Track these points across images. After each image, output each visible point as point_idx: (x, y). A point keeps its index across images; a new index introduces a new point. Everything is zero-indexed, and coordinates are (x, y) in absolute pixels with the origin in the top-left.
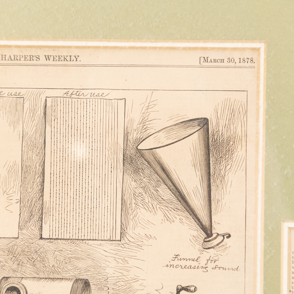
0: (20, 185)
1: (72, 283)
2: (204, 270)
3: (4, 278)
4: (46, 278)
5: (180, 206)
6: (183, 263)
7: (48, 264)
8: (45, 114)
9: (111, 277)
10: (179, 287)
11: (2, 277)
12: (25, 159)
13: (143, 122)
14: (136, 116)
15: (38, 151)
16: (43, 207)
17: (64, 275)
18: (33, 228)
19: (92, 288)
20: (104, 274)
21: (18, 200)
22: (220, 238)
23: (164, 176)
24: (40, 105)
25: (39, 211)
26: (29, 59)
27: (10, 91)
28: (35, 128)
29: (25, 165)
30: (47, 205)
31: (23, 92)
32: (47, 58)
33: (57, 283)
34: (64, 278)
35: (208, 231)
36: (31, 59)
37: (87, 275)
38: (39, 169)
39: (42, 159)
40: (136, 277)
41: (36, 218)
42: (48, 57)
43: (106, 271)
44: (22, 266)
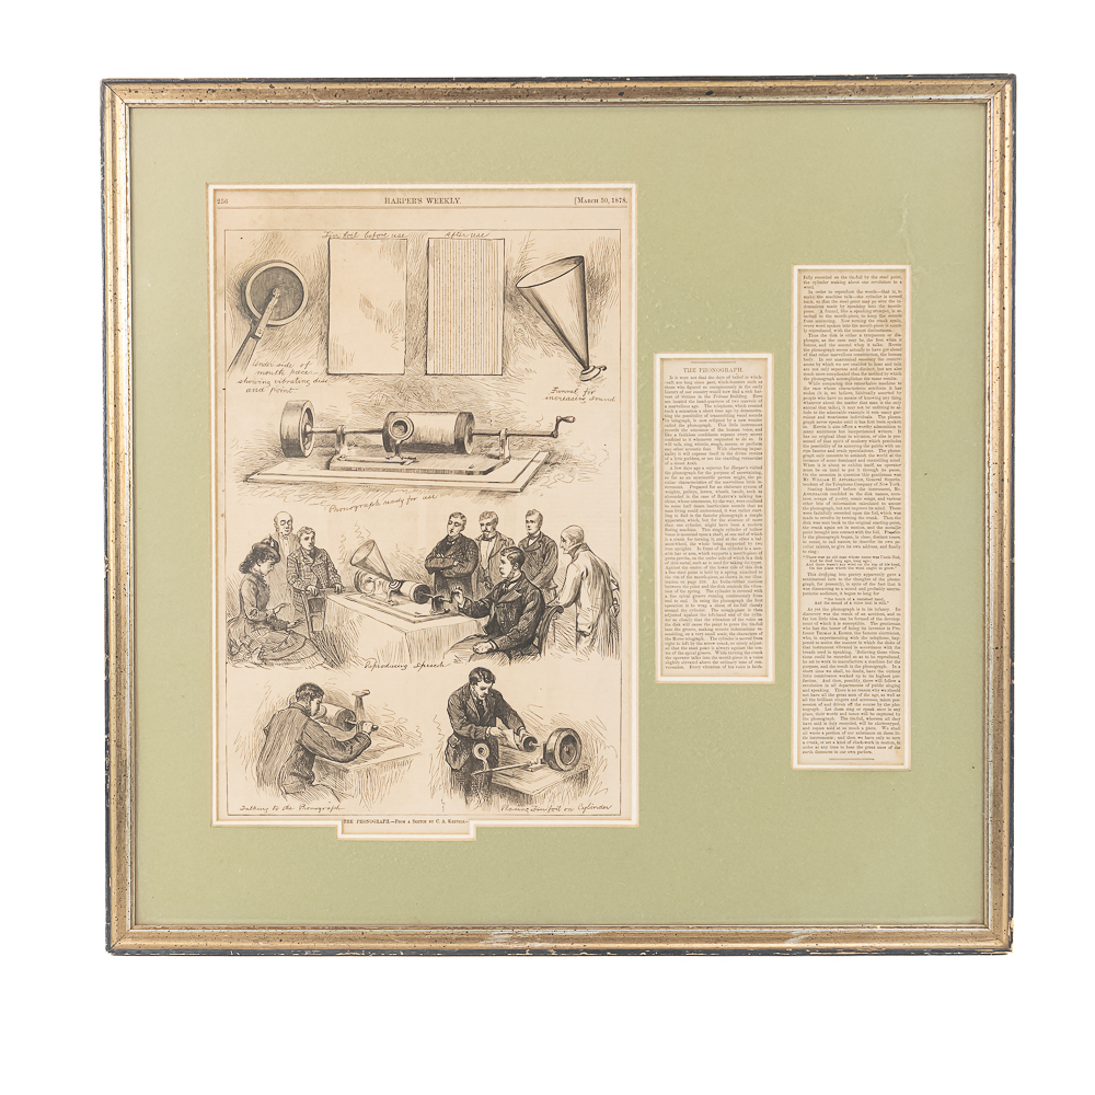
0: (405, 323)
1: (456, 416)
2: (582, 401)
3: (391, 412)
4: (432, 412)
5: (558, 341)
6: (562, 395)
7: (433, 398)
8: (428, 254)
9: (493, 410)
10: (559, 418)
12: (409, 298)
13: (522, 260)
14: (515, 255)
15: (422, 290)
16: (427, 345)
17: (449, 409)
18: (418, 364)
19: (475, 421)
20: (487, 407)
21: (404, 338)
22: (597, 371)
23: (542, 312)
24: (423, 246)
25: (424, 348)
26: (412, 202)
27: (394, 233)
28: (418, 268)
29: (409, 304)
30: (431, 343)
31: (406, 233)
32: (429, 201)
33: (442, 416)
34: (448, 412)
35: (585, 364)
36: (414, 202)
37: (470, 408)
38: (423, 308)
39: (426, 298)
40: (517, 410)
41: (421, 354)
43: (488, 404)
44: (408, 401)
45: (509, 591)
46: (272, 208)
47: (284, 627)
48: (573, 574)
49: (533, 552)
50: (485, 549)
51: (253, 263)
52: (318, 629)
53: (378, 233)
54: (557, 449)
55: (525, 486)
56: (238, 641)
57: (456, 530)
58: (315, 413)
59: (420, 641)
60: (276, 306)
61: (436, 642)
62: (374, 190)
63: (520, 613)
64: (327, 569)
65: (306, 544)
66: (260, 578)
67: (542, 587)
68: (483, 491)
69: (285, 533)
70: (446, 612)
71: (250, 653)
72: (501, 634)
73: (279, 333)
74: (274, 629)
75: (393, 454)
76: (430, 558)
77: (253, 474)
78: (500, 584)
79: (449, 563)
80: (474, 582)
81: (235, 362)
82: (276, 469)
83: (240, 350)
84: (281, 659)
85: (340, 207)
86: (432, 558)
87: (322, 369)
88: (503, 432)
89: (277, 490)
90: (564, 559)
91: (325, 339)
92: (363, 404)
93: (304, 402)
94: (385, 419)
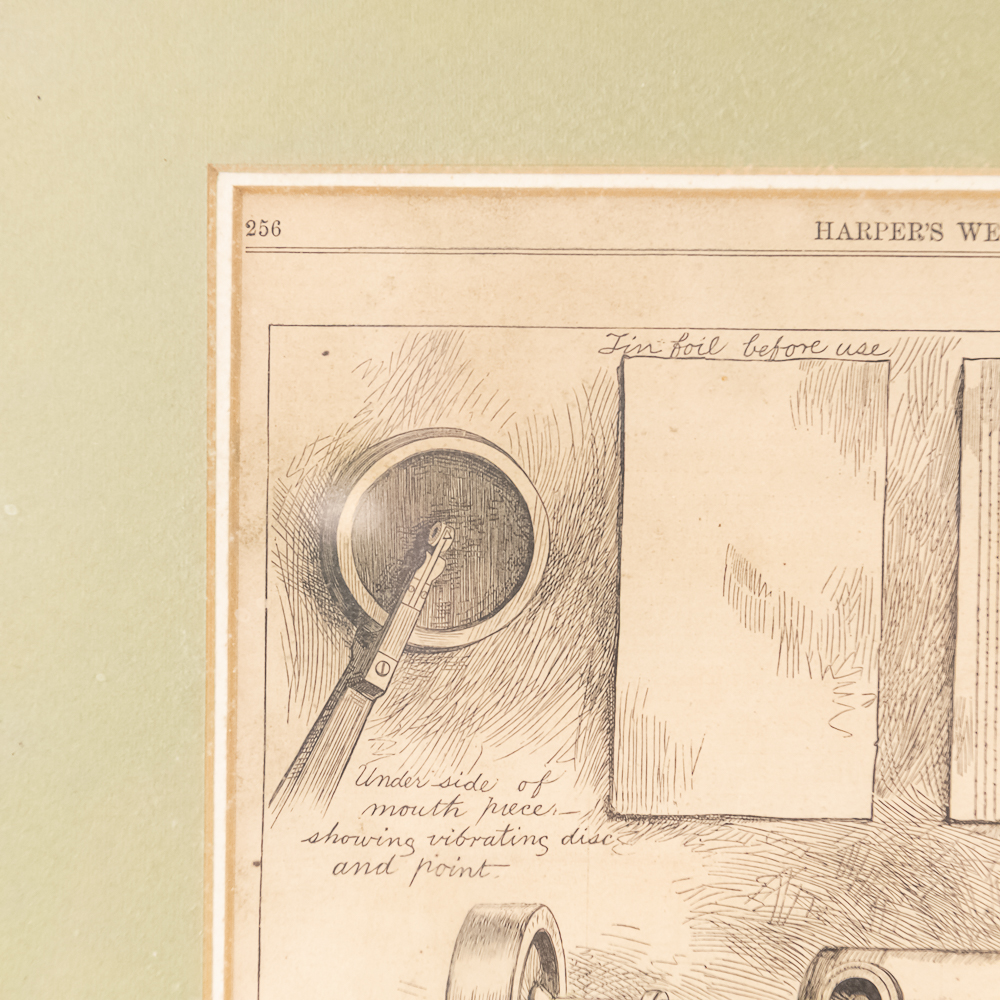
0: (876, 646)
3: (826, 949)
4: (964, 952)
7: (970, 905)
8: (959, 413)
11: (821, 947)
12: (893, 559)
15: (936, 536)
16: (952, 720)
18: (920, 787)
21: (872, 697)
24: (942, 387)
25: (941, 730)
26: (908, 236)
27: (846, 339)
28: (925, 460)
29: (893, 581)
30: (964, 712)
31: (886, 342)
32: (969, 231)
36: (915, 235)
38: (940, 594)
39: (951, 562)
41: (930, 754)
42: (971, 229)
44: (884, 910)
46: (430, 251)
51: (362, 435)
53: (789, 338)
58: (568, 946)
60: (437, 584)
62: (783, 194)
73: (446, 676)
81: (296, 771)
83: (315, 734)
85: (662, 252)
87: (589, 797)
91: (604, 690)
92: (728, 920)
93: (530, 910)
94: (804, 970)
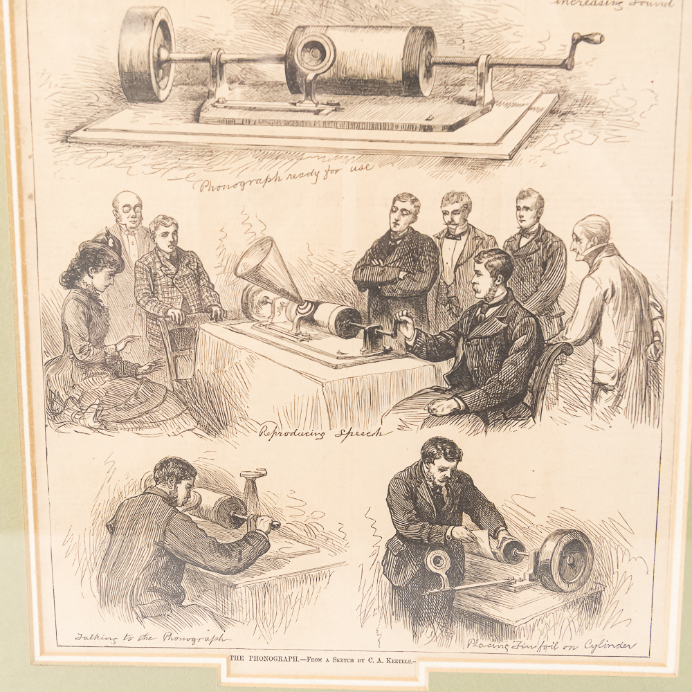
1: (406, 33)
2: (617, 7)
3: (299, 27)
4: (365, 27)
7: (368, 3)
9: (468, 22)
10: (576, 37)
11: (297, 26)
17: (394, 22)
19: (437, 41)
20: (457, 18)
33: (382, 34)
34: (393, 25)
37: (430, 20)
40: (507, 22)
43: (460, 13)
44: (327, 7)
45: (486, 320)
47: (132, 372)
48: (591, 293)
49: (526, 258)
50: (450, 252)
52: (186, 375)
54: (572, 87)
55: (516, 151)
56: (62, 393)
57: (404, 221)
58: (174, 28)
59: (345, 397)
61: (371, 399)
63: (503, 354)
64: (198, 282)
65: (164, 244)
66: (92, 297)
67: (540, 314)
68: (449, 159)
69: (130, 225)
70: (386, 352)
71: (82, 412)
72: (473, 387)
74: (117, 375)
75: (302, 97)
76: (362, 266)
77: (77, 129)
78: (474, 308)
79: (391, 274)
80: (431, 304)
82: (114, 122)
84: (129, 420)
86: (365, 266)
88: (482, 61)
89: (116, 156)
90: (575, 269)
92: (252, 13)
93: (156, 10)
94: (289, 37)
